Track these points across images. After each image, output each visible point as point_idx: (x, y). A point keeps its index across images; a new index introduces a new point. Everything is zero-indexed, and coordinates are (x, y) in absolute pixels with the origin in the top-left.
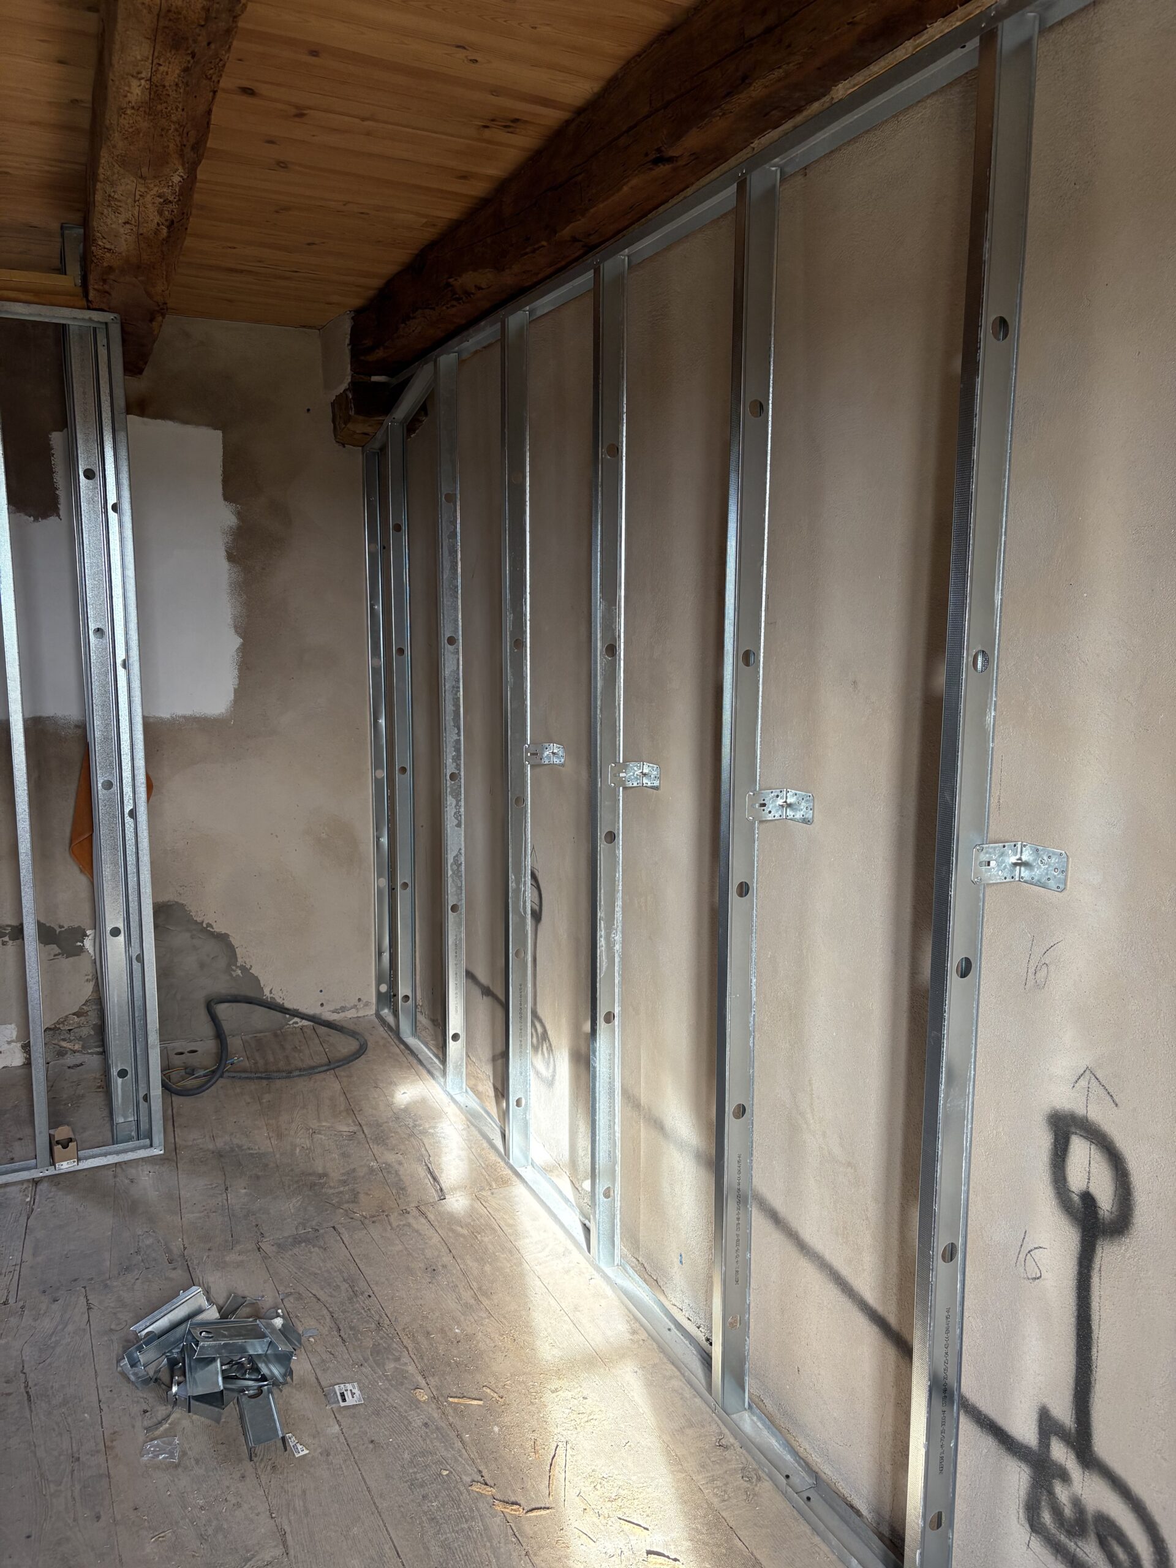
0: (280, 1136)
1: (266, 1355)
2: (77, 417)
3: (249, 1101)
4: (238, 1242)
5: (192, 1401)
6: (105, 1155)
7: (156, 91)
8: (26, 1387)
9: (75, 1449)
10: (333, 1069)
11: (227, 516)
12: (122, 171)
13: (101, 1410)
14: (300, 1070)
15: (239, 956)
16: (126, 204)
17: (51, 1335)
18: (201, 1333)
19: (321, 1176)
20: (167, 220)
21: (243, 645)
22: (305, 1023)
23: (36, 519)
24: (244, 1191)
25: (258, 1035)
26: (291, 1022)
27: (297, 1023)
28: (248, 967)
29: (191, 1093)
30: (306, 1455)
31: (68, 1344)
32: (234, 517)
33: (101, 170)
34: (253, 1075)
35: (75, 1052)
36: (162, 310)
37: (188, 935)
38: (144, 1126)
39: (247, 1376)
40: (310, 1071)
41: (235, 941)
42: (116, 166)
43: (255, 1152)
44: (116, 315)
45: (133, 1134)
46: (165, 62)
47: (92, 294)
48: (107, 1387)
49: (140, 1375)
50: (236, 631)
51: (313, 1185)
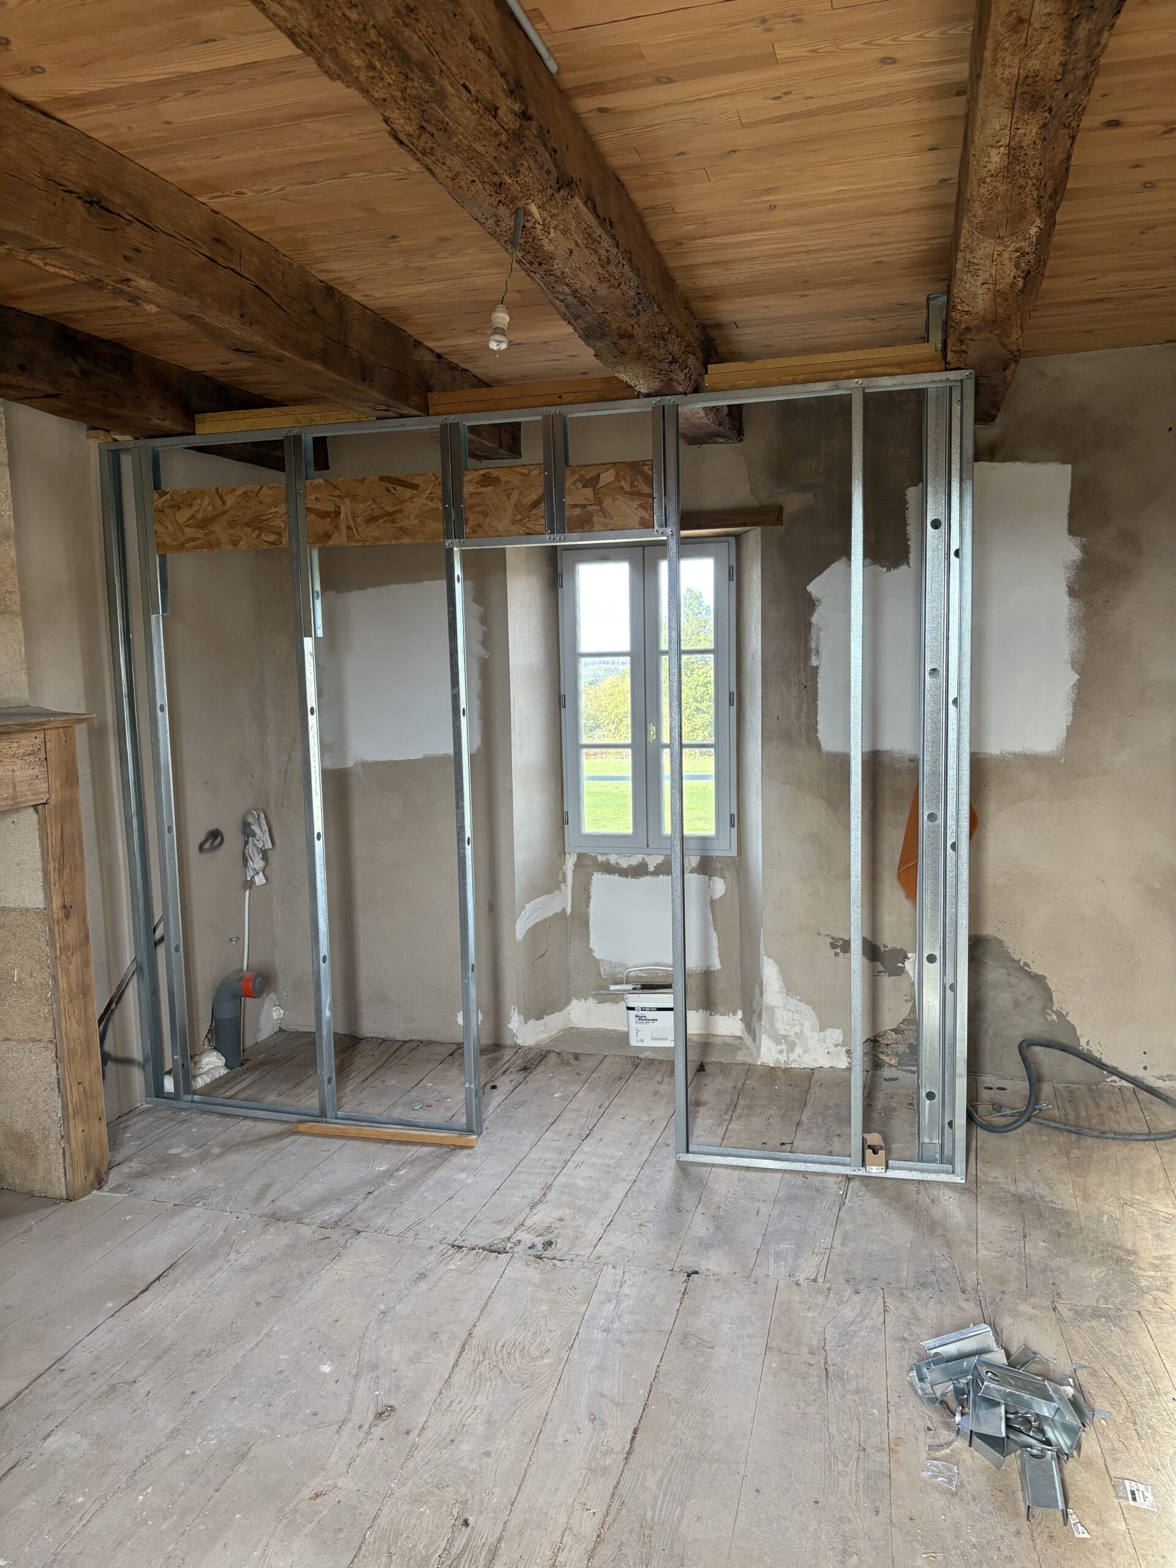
0: (1086, 1197)
1: (1053, 1420)
2: (929, 472)
3: (1056, 1152)
4: (1033, 1295)
5: (975, 1438)
6: (911, 1170)
7: (1014, 154)
8: (826, 1363)
9: (862, 1439)
10: (1154, 1140)
11: (1071, 551)
12: (981, 237)
13: (889, 1411)
14: (1115, 1133)
15: (1055, 1000)
16: (984, 266)
17: (851, 1324)
18: (987, 1372)
19: (1129, 1253)
20: (1023, 272)
21: (1079, 680)
22: (1124, 1083)
23: (889, 569)
24: (1044, 1244)
25: (1071, 1086)
26: (1109, 1080)
27: (1115, 1082)
28: (1065, 1014)
29: (996, 1129)
30: (1087, 1539)
31: (864, 1337)
32: (1078, 550)
33: (962, 240)
34: (1062, 1126)
35: (891, 1066)
36: (1016, 357)
37: (1004, 971)
38: (947, 1151)
39: (1031, 1434)
40: (1127, 1137)
41: (1052, 983)
42: (976, 233)
43: (1058, 1207)
44: (971, 371)
45: (938, 1156)
46: (1022, 125)
47: (950, 356)
48: (896, 1391)
49: (927, 1392)
50: (1073, 667)
51: (1119, 1260)
